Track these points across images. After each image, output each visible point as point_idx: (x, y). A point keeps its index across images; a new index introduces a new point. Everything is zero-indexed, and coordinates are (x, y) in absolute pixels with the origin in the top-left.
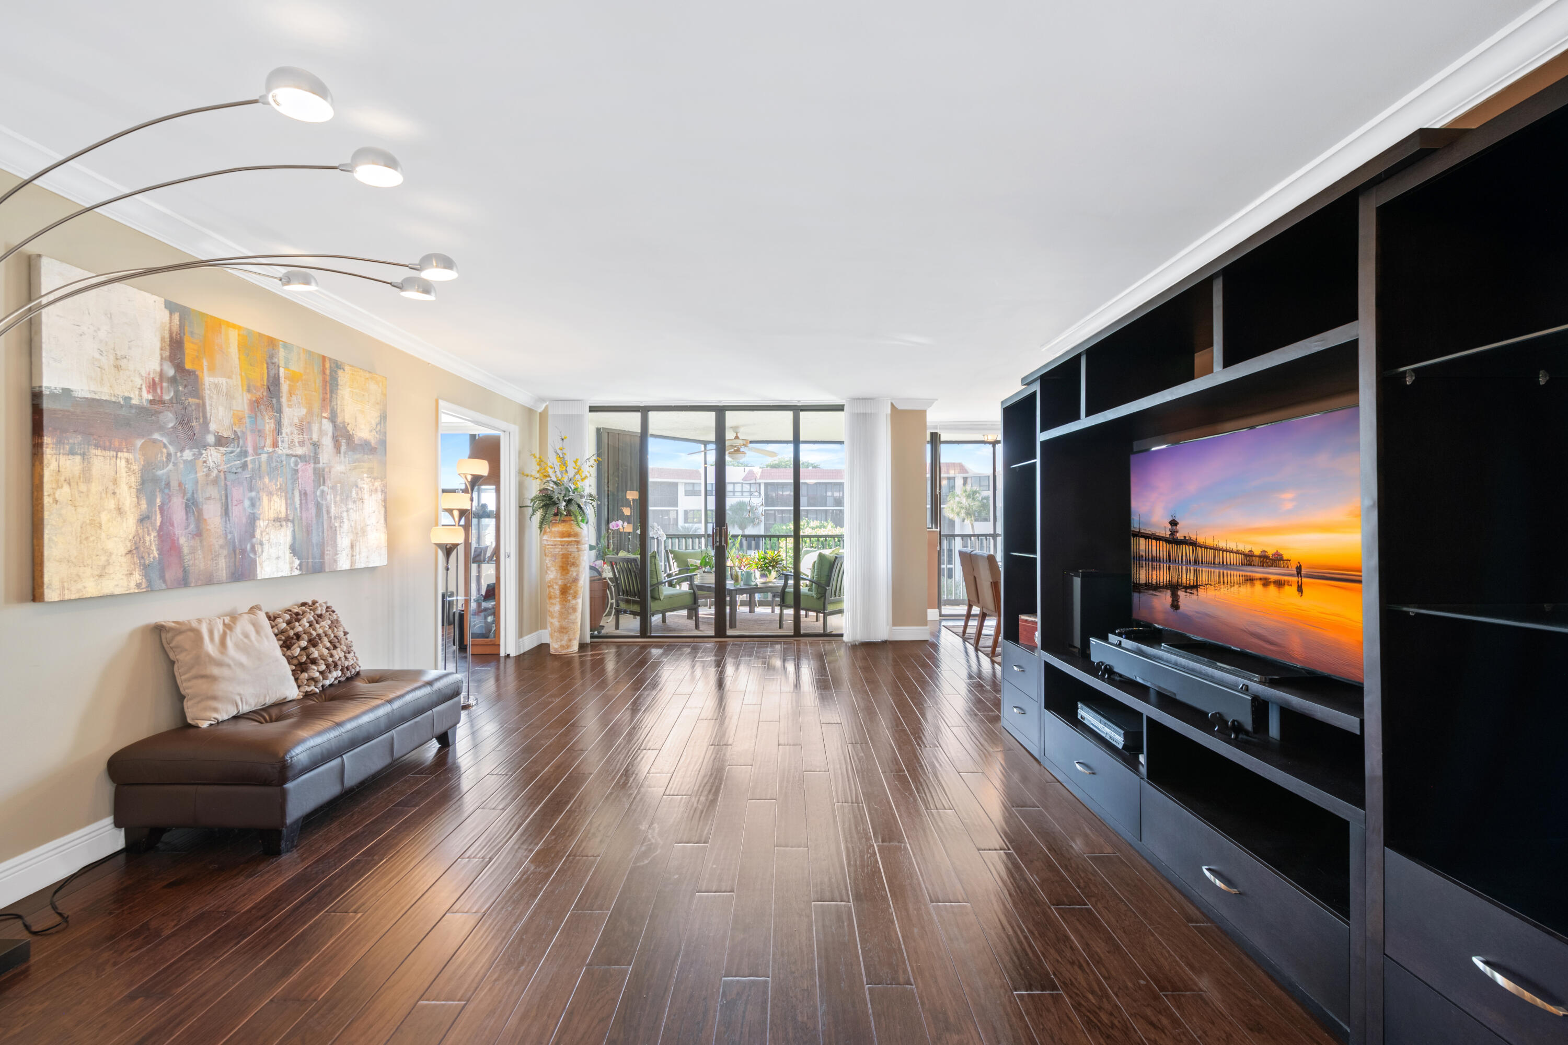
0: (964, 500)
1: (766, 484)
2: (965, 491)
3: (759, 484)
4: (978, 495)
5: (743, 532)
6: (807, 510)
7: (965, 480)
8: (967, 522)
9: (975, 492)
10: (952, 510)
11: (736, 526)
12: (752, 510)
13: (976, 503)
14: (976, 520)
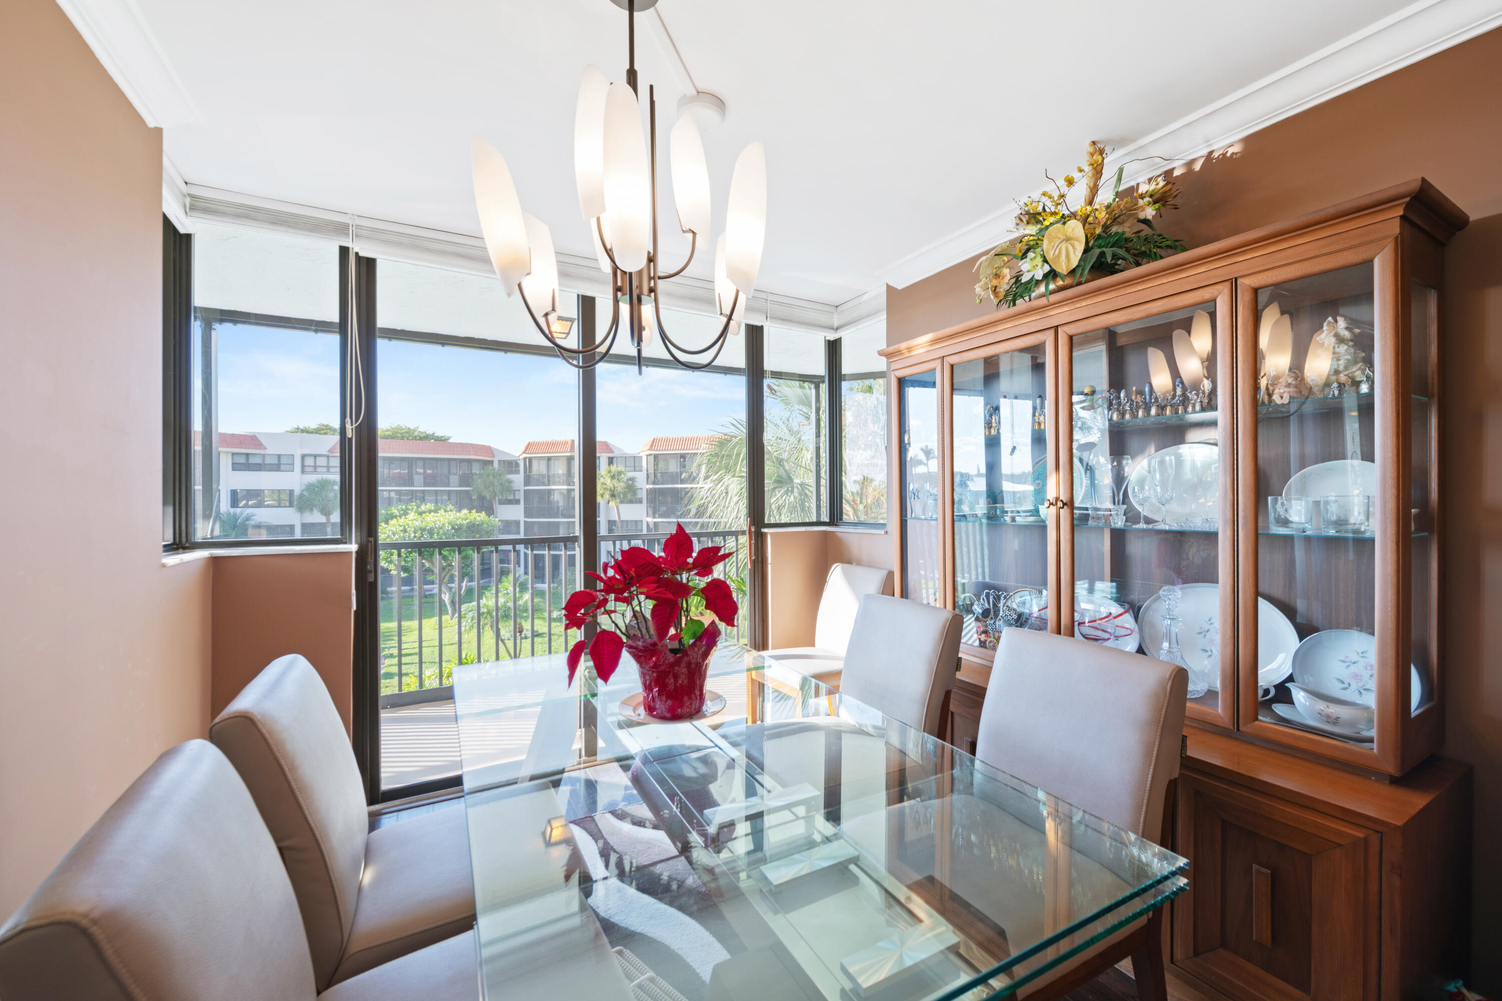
0: (608, 482)
2: (610, 472)
4: (624, 476)
5: (328, 519)
6: (423, 491)
7: (611, 461)
8: (612, 504)
9: (620, 473)
11: (315, 511)
13: (622, 484)
14: (622, 502)
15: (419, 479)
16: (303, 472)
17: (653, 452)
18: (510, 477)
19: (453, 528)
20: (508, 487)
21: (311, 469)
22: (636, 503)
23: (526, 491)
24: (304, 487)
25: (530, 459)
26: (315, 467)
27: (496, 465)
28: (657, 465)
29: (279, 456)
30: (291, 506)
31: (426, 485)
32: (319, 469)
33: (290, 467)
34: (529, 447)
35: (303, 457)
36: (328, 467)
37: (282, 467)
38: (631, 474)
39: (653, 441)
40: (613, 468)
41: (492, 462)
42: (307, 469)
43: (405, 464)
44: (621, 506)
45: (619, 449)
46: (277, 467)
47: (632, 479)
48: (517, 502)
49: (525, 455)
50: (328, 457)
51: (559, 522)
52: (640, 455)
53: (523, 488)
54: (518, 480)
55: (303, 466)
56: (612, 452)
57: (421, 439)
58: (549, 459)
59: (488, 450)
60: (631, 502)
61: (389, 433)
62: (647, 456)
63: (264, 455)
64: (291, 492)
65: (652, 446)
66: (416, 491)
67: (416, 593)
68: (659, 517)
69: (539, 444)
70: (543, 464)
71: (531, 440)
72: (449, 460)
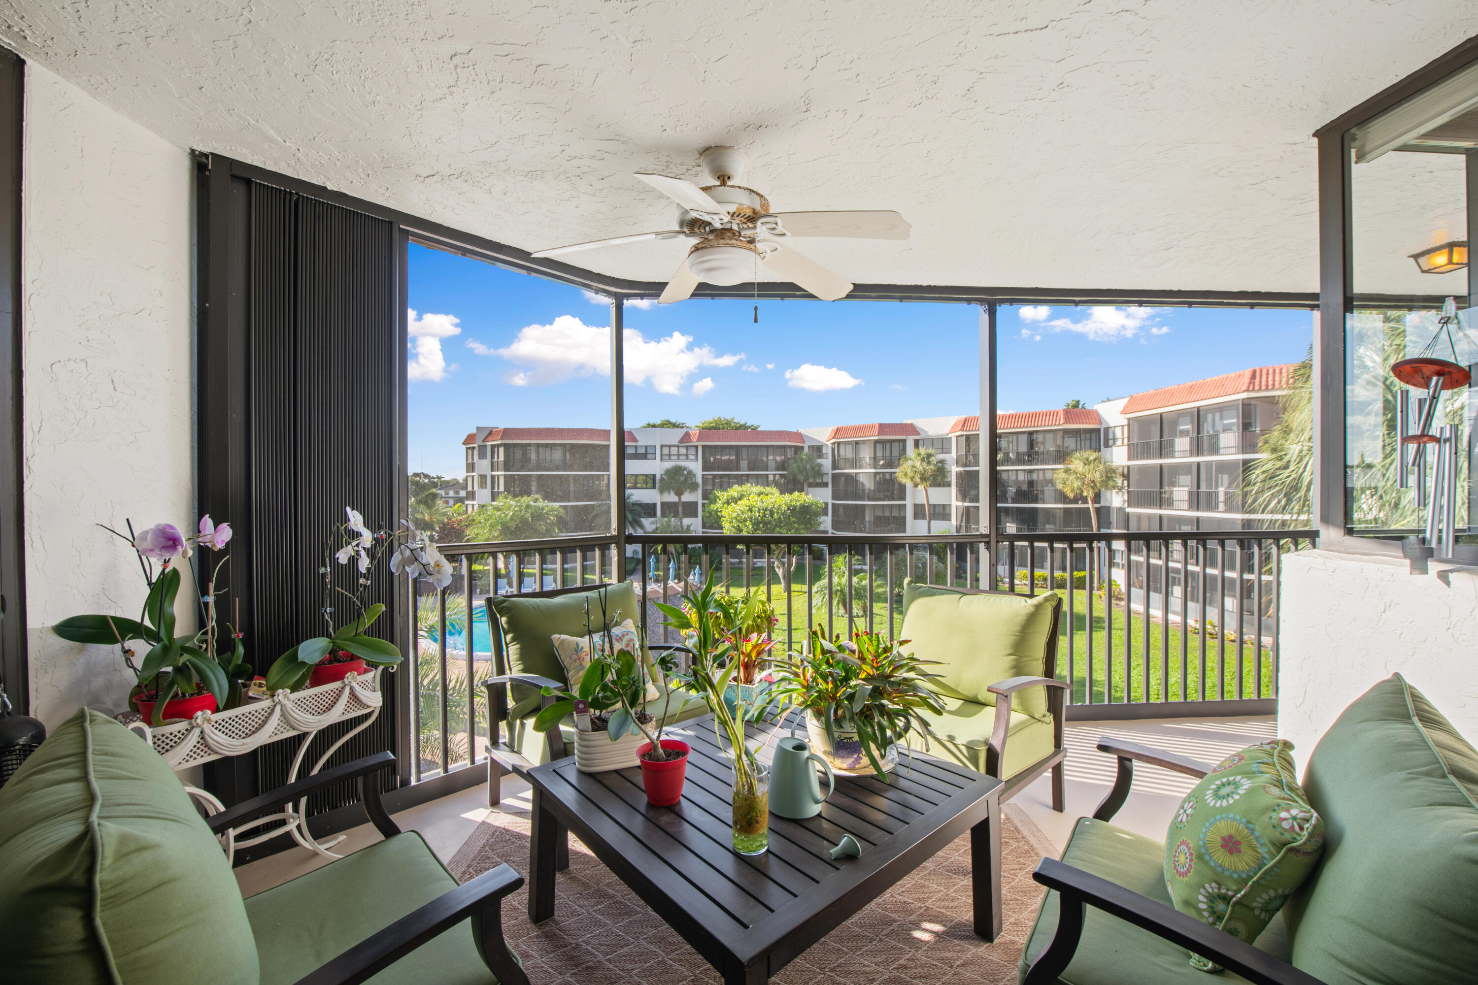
0: (918, 464)
1: (703, 447)
2: (919, 455)
3: (697, 447)
4: (933, 458)
5: (680, 499)
6: (747, 475)
7: (917, 444)
8: (921, 487)
9: (929, 456)
10: (906, 474)
11: (672, 492)
12: (691, 474)
13: (932, 467)
14: (931, 486)
15: (744, 464)
16: (662, 460)
17: (965, 433)
18: (819, 461)
19: (789, 509)
20: (818, 472)
21: (667, 457)
22: (944, 486)
23: (834, 475)
24: (663, 472)
25: (839, 443)
26: (670, 455)
27: (806, 450)
28: (969, 446)
29: (646, 447)
30: (654, 487)
31: (750, 469)
32: (672, 457)
33: (653, 456)
34: (837, 432)
35: (662, 447)
36: (678, 455)
37: (649, 456)
38: (941, 456)
39: (965, 422)
40: (922, 451)
41: (802, 448)
42: (664, 457)
43: (734, 451)
44: (930, 490)
45: (924, 431)
46: (644, 456)
47: (942, 462)
48: (826, 485)
49: (833, 441)
50: (678, 447)
51: (864, 506)
52: (950, 436)
53: (830, 472)
54: (826, 463)
55: (662, 455)
56: (919, 434)
57: (737, 428)
58: (857, 443)
59: (798, 436)
60: (939, 485)
61: (713, 425)
62: (957, 437)
63: (636, 447)
64: (654, 476)
65: (963, 426)
66: (742, 475)
67: (745, 566)
68: (970, 502)
69: (847, 429)
70: (849, 448)
71: (840, 425)
72: (767, 447)
